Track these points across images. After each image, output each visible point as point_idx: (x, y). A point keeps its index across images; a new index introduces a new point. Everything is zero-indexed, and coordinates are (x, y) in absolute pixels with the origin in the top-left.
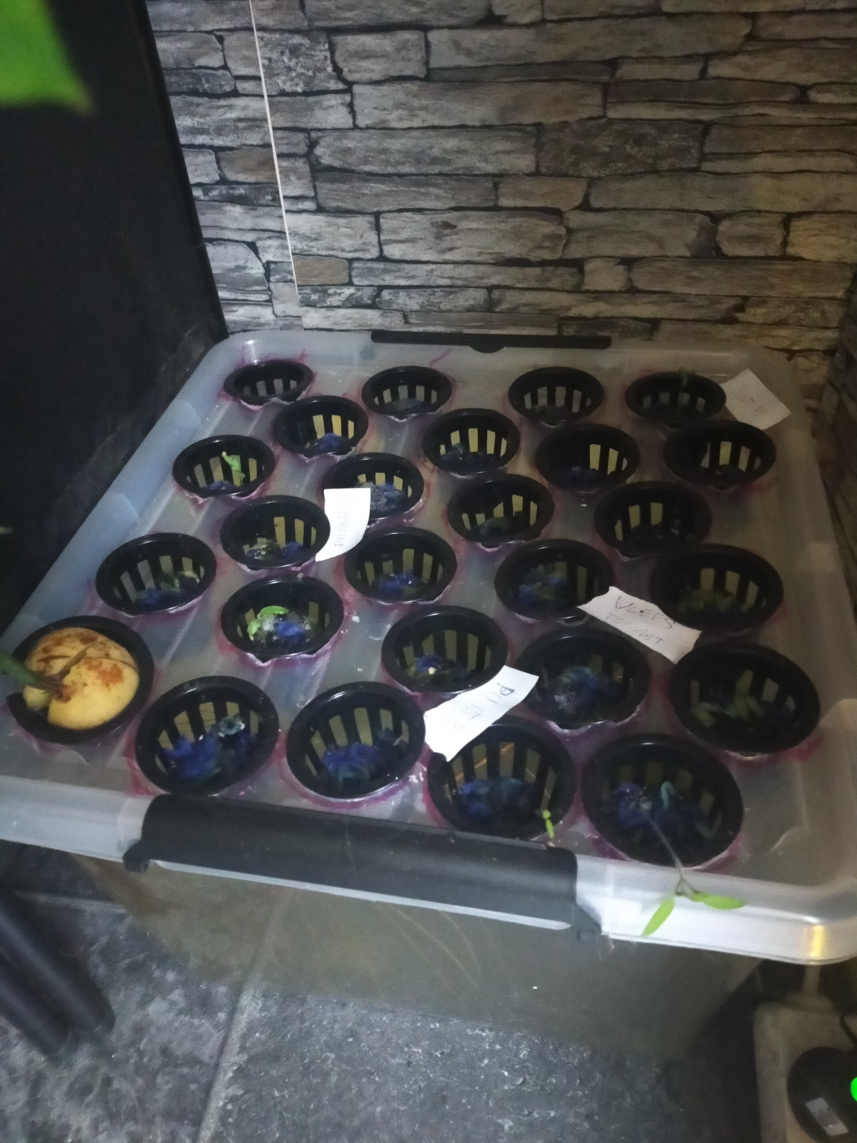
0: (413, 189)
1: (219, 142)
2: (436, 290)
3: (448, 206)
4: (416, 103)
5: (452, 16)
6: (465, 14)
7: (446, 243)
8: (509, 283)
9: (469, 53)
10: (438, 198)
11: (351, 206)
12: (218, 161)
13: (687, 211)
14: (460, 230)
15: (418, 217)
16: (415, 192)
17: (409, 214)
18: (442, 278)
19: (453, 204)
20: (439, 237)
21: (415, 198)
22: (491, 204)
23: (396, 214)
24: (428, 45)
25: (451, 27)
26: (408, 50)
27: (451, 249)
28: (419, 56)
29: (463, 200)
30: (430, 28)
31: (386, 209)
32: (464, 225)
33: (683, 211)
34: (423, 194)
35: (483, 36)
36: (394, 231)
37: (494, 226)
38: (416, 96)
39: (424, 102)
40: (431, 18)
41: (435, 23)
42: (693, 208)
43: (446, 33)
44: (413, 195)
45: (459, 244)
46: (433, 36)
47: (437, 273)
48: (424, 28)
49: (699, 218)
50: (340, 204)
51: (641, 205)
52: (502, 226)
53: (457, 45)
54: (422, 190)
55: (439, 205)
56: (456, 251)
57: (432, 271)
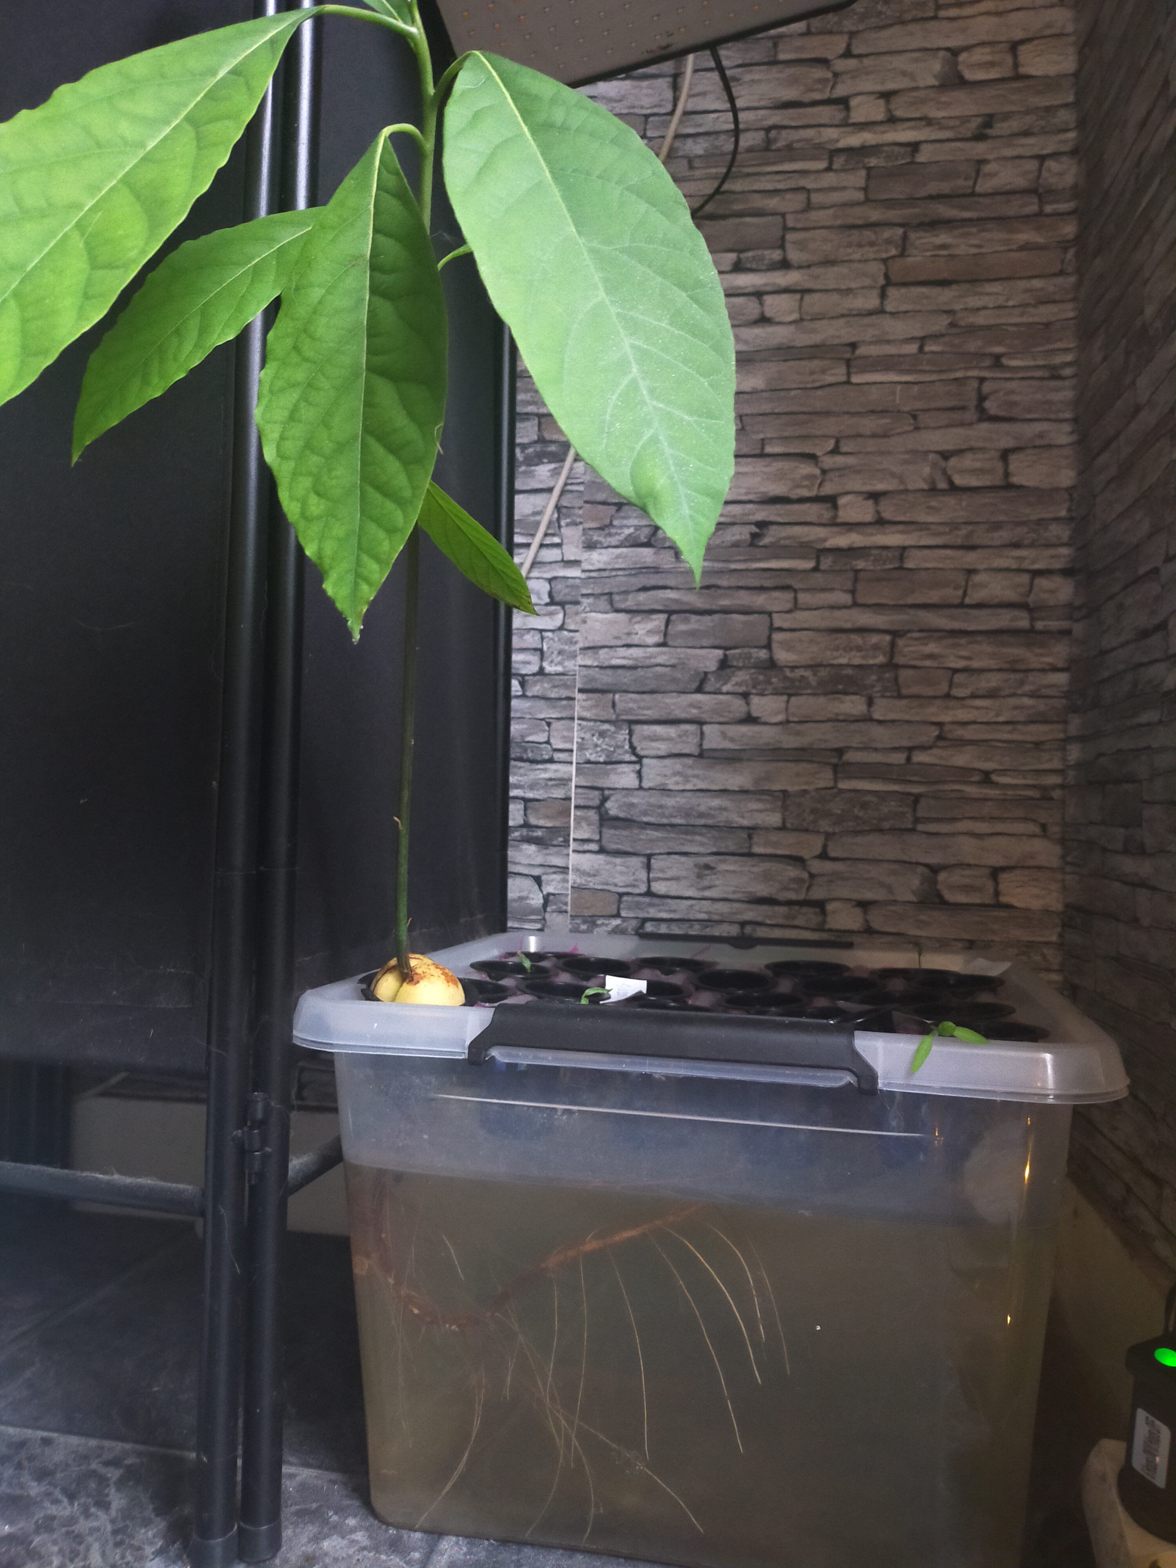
0: (681, 836)
1: (530, 795)
2: (694, 923)
3: (709, 851)
4: (690, 772)
5: (721, 716)
6: (731, 715)
7: (706, 883)
8: (760, 919)
9: (732, 740)
10: (702, 844)
11: (629, 849)
12: (525, 809)
13: (910, 863)
14: (719, 871)
15: (683, 859)
16: (683, 838)
17: (676, 857)
18: (701, 912)
19: (714, 850)
20: (700, 876)
21: (682, 844)
22: (745, 851)
23: (665, 856)
24: (702, 733)
25: (720, 723)
26: (687, 737)
27: (710, 887)
28: (695, 741)
29: (722, 847)
30: (705, 723)
31: (657, 851)
32: (723, 867)
33: (905, 862)
34: (688, 841)
35: (744, 729)
36: (662, 870)
37: (747, 869)
38: (690, 767)
39: (696, 772)
40: (705, 717)
41: (708, 720)
42: (914, 860)
43: (717, 726)
44: (682, 841)
45: (717, 882)
46: (707, 728)
47: (697, 908)
48: (701, 723)
49: (921, 870)
50: (619, 846)
51: (870, 857)
52: (755, 869)
53: (724, 735)
54: (689, 837)
55: (701, 850)
56: (714, 889)
57: (691, 906)
